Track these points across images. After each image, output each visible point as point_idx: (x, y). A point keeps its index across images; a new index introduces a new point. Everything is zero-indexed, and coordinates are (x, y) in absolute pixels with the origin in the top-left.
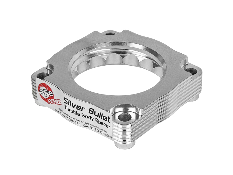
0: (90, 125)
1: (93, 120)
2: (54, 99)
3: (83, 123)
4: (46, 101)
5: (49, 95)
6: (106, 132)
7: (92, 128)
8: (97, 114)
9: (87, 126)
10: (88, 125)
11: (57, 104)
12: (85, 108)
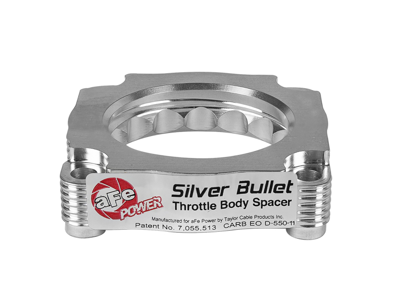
0: (239, 220)
1: (246, 205)
2: (138, 204)
3: (224, 222)
4: (113, 218)
5: (124, 200)
6: (280, 217)
7: (244, 224)
8: (256, 189)
9: (232, 225)
10: (234, 222)
11: (146, 211)
12: (228, 187)
